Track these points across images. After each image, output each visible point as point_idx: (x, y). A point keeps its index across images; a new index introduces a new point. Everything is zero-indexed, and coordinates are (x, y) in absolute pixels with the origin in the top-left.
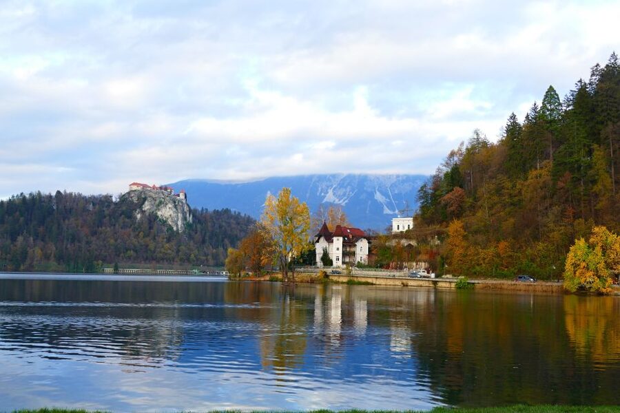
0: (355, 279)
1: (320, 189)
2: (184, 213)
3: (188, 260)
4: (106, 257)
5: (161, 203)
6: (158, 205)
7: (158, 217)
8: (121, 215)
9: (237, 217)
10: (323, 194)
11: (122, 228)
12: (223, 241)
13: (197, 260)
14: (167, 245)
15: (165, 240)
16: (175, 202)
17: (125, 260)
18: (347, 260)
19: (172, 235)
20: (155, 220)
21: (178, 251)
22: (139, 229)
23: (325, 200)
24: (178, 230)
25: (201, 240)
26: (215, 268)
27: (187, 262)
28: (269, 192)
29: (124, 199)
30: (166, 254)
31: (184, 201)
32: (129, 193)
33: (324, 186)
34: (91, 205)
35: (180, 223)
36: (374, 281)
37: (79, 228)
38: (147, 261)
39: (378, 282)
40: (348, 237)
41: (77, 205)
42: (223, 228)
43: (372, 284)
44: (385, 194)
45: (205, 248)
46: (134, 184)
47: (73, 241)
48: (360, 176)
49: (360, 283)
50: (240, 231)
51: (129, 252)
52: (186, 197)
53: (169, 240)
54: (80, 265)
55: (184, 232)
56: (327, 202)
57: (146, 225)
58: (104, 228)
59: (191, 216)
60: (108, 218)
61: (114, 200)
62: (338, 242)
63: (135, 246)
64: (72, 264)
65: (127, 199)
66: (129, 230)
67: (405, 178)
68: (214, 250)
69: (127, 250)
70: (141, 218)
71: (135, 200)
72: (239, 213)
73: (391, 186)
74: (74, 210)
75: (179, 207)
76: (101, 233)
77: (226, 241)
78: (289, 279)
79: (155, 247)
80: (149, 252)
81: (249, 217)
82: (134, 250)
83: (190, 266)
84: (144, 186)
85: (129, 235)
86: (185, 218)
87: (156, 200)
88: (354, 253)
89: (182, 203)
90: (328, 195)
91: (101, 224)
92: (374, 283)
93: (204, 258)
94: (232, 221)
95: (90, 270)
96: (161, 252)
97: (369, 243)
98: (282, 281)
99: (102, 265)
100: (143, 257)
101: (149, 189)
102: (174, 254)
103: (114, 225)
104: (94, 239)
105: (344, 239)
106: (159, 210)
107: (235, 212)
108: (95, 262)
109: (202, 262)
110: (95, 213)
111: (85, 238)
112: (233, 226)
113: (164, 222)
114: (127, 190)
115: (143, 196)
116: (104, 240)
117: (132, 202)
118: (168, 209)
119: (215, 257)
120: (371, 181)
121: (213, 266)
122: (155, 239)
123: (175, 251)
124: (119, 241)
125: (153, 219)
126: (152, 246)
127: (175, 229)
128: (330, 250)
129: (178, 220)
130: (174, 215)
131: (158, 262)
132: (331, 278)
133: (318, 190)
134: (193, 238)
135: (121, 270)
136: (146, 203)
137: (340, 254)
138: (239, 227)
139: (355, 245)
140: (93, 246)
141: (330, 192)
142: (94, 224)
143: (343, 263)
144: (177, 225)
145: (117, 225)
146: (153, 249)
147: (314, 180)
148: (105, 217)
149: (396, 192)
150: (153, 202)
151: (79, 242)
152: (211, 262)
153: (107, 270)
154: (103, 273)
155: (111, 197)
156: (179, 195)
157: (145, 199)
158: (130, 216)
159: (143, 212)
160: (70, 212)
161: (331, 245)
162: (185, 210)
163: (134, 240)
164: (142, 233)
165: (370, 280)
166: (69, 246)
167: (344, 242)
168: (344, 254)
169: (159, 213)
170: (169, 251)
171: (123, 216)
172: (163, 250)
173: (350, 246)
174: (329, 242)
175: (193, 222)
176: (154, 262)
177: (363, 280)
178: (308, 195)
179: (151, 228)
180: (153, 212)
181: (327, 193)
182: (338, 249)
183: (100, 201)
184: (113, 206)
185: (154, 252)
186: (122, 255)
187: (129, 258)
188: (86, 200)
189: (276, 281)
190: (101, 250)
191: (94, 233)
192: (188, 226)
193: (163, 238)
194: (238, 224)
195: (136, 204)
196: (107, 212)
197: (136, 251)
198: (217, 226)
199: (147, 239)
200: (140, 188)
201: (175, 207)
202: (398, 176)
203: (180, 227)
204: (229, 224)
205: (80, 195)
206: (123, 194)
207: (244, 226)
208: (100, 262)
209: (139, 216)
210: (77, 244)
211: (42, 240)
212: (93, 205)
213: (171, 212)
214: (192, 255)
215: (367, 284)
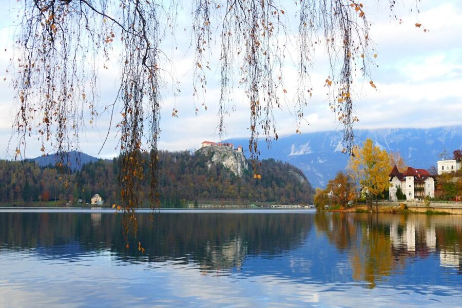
0: (433, 210)
1: (332, 142)
2: (242, 163)
3: (247, 197)
4: (188, 196)
5: (225, 155)
6: (223, 157)
7: (223, 166)
8: (197, 165)
9: (280, 164)
10: (334, 145)
11: (198, 175)
12: (271, 182)
13: (254, 197)
14: (231, 187)
15: (230, 183)
16: (235, 155)
17: (202, 198)
18: (418, 194)
19: (234, 179)
20: (221, 168)
21: (239, 191)
22: (211, 175)
23: (336, 150)
24: (238, 175)
25: (255, 182)
26: (267, 203)
27: (246, 199)
28: (293, 145)
29: (198, 154)
30: (231, 193)
31: (241, 154)
32: (201, 149)
33: (335, 140)
34: (175, 159)
35: (239, 170)
36: (450, 211)
37: (168, 176)
38: (218, 199)
39: (454, 212)
40: (417, 176)
41: (166, 159)
42: (271, 173)
43: (449, 214)
44: (383, 144)
45: (259, 189)
46: (205, 142)
47: (165, 185)
48: (362, 131)
49: (438, 213)
50: (283, 175)
51: (204, 192)
52: (242, 151)
53: (232, 183)
54: (170, 202)
55: (243, 177)
56: (337, 151)
57: (215, 172)
58: (185, 175)
59: (247, 164)
60: (188, 167)
61: (191, 153)
62: (410, 180)
63: (208, 187)
64: (165, 202)
65: (200, 153)
66: (203, 176)
67: (398, 131)
68: (265, 190)
69: (203, 191)
70: (211, 167)
71: (206, 154)
72: (281, 161)
73: (387, 137)
74: (164, 163)
75: (238, 158)
76: (184, 179)
77: (274, 182)
78: (373, 210)
79: (223, 188)
80: (218, 192)
81: (288, 164)
82: (207, 190)
83: (249, 201)
84: (212, 143)
85: (203, 180)
86: (243, 167)
87: (221, 154)
88: (424, 190)
89: (240, 155)
90: (338, 146)
91: (183, 172)
92: (450, 212)
93: (259, 195)
94: (276, 167)
95: (178, 206)
96: (227, 192)
97: (435, 180)
98: (367, 212)
99: (186, 202)
100: (214, 196)
101: (216, 145)
102: (236, 193)
103: (193, 173)
104: (179, 183)
105: (414, 178)
106: (224, 161)
107: (278, 161)
108: (181, 200)
109: (257, 199)
110: (179, 164)
111: (173, 183)
112: (278, 171)
113: (228, 170)
114: (200, 147)
115: (212, 151)
116: (186, 184)
117: (204, 155)
118: (230, 160)
119: (266, 195)
120: (371, 134)
121: (265, 202)
122: (222, 182)
123: (237, 191)
124: (197, 184)
125: (219, 167)
126: (220, 187)
127: (236, 174)
128: (403, 186)
129: (238, 167)
130: (234, 164)
131: (225, 199)
132: (409, 209)
133: (330, 142)
134: (249, 181)
135: (199, 206)
136: (214, 156)
137: (412, 189)
138: (282, 171)
139: (424, 183)
140: (179, 189)
141: (340, 143)
142: (179, 172)
143: (415, 197)
144: (237, 172)
145: (195, 173)
146: (221, 190)
147: (327, 135)
148: (186, 167)
149: (392, 142)
150: (219, 155)
151: (169, 185)
152: (264, 198)
153: (190, 206)
154: (187, 208)
155: (189, 152)
156: (237, 150)
157: (213, 153)
158: (203, 166)
159: (213, 163)
160: (161, 164)
161: (403, 183)
162: (243, 160)
163: (207, 183)
164: (212, 178)
165: (446, 211)
166: (162, 189)
167: (415, 180)
168: (416, 190)
169: (224, 163)
170: (233, 191)
171: (198, 166)
172: (228, 190)
173: (420, 184)
174: (401, 181)
175: (249, 168)
176: (223, 199)
177: (440, 211)
178: (323, 146)
179: (218, 174)
180: (219, 163)
181: (338, 144)
182: (410, 186)
183: (181, 155)
184: (190, 159)
185: (222, 192)
186: (199, 194)
187: (205, 196)
188: (172, 155)
189: (362, 212)
190: (185, 191)
191: (179, 179)
192: (245, 172)
193: (228, 182)
194: (281, 169)
195: (207, 157)
196: (187, 163)
197: (209, 192)
198: (266, 171)
199: (217, 182)
200: (209, 145)
201: (236, 158)
202: (392, 130)
203: (239, 173)
204: (274, 170)
205: (167, 151)
206: (197, 149)
207: (285, 171)
208: (184, 200)
209: (209, 166)
210: (167, 187)
211: (144, 185)
212: (177, 158)
213: (233, 162)
214: (250, 194)
215: (445, 214)
